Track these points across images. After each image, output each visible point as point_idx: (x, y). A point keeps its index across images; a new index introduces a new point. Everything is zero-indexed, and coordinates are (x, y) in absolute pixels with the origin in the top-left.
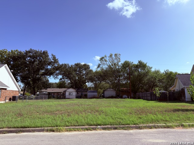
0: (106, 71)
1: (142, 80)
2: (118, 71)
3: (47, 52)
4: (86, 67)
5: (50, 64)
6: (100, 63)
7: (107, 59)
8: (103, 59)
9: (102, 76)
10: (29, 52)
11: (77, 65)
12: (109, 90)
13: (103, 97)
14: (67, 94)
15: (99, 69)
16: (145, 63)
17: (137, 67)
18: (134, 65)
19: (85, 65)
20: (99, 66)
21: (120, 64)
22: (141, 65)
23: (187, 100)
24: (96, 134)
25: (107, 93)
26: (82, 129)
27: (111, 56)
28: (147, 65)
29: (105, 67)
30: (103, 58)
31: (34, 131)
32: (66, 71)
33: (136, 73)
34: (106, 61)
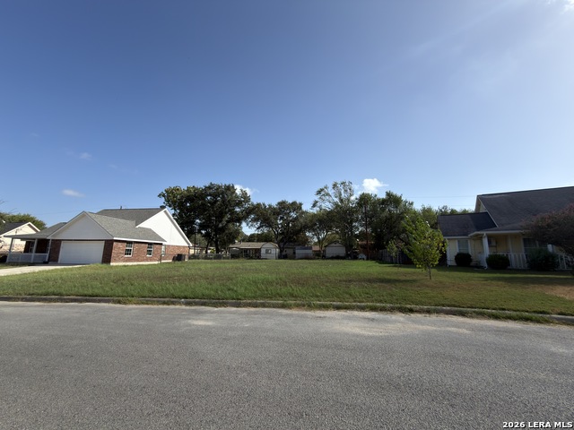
0: (331, 212)
1: (395, 227)
2: (351, 212)
3: (233, 187)
4: (296, 207)
5: (239, 204)
6: (317, 200)
7: (331, 191)
8: (323, 193)
9: (323, 221)
10: (210, 188)
11: (282, 204)
12: (333, 245)
13: (324, 257)
14: (263, 251)
15: (315, 211)
16: (399, 195)
17: (383, 202)
18: (379, 200)
19: (294, 203)
20: (314, 205)
21: (353, 198)
22: (392, 200)
25: (331, 251)
27: (335, 186)
28: (403, 199)
29: (328, 206)
30: (322, 190)
32: (262, 214)
33: (386, 214)
34: (328, 194)
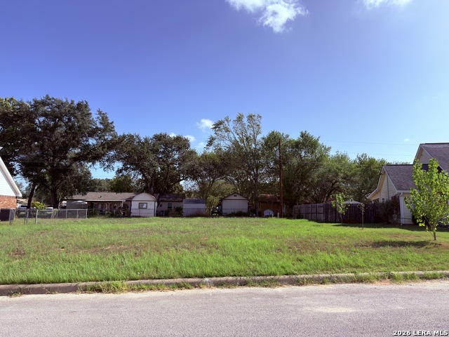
0: (227, 154)
1: (308, 176)
2: (255, 155)
3: (86, 106)
4: (181, 143)
5: (92, 133)
6: (214, 135)
7: (231, 126)
8: (222, 127)
9: (218, 165)
10: (44, 103)
11: (159, 138)
12: (233, 197)
13: (220, 214)
15: (211, 150)
16: (315, 137)
17: (297, 145)
18: (290, 141)
19: (178, 139)
20: (210, 143)
21: (259, 138)
22: (307, 142)
23: (403, 221)
24: (201, 296)
25: (228, 206)
26: (167, 284)
27: (240, 119)
28: (320, 142)
29: (225, 145)
30: (221, 123)
31: (51, 291)
32: (132, 152)
33: (295, 161)
34: (227, 130)
